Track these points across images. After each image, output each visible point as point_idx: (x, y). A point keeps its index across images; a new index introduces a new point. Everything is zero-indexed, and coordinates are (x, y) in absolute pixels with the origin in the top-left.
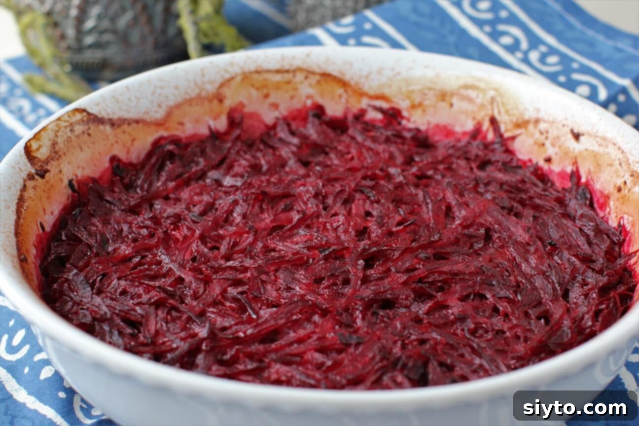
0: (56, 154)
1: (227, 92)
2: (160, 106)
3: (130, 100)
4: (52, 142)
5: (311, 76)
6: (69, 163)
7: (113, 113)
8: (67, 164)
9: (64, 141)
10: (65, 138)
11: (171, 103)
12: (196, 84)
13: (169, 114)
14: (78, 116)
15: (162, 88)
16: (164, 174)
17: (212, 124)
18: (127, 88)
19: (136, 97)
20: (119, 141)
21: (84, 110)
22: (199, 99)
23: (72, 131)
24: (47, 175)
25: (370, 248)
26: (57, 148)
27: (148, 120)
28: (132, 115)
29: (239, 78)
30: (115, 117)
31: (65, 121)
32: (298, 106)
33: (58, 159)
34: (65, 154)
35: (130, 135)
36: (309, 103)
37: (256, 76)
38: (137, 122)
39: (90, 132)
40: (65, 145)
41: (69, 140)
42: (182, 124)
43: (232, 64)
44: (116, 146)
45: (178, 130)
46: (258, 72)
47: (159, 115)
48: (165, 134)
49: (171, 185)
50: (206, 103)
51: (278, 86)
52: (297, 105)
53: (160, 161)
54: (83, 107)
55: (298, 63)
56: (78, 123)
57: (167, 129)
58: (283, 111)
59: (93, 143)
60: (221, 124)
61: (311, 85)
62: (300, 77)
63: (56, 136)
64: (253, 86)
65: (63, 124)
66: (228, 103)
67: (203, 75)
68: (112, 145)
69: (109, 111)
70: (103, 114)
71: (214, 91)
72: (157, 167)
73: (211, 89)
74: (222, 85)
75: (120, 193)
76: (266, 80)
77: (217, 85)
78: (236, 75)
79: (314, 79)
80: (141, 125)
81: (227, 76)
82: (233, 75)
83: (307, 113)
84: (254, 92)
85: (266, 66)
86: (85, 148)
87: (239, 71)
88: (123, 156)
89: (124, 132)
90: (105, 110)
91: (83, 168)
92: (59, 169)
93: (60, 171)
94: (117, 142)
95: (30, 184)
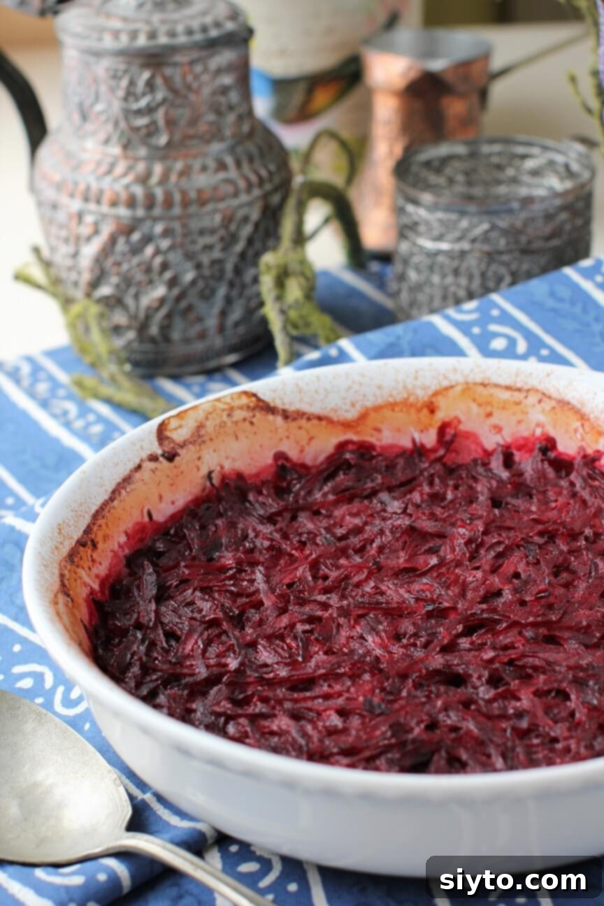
0: (198, 437)
1: (441, 402)
2: (353, 405)
3: (316, 392)
4: (198, 424)
5: (545, 399)
6: (215, 451)
7: (291, 404)
8: (211, 451)
9: (216, 425)
10: (217, 422)
11: (369, 404)
12: (405, 387)
13: (364, 416)
14: (244, 400)
15: (360, 384)
16: (330, 484)
17: (417, 436)
18: (318, 378)
19: (326, 390)
20: (292, 436)
21: (254, 395)
22: (405, 405)
23: (229, 415)
24: (177, 459)
25: (481, 614)
26: (203, 432)
27: (335, 419)
28: (315, 409)
29: (459, 388)
30: (291, 408)
31: (225, 403)
32: (526, 434)
33: (200, 445)
34: (211, 440)
35: (308, 432)
36: (538, 432)
37: (480, 389)
38: (320, 418)
39: (254, 420)
40: (215, 430)
41: (223, 424)
42: (378, 430)
43: (455, 370)
44: (285, 441)
45: (372, 436)
46: (484, 385)
47: (351, 415)
48: (355, 438)
49: (331, 497)
50: (413, 411)
51: (504, 406)
52: (524, 432)
53: (332, 469)
54: (254, 391)
55: (533, 382)
56: (241, 408)
57: (357, 433)
58: (507, 437)
59: (255, 433)
60: (430, 439)
61: (543, 411)
62: (532, 399)
63: (207, 418)
64: (474, 400)
65: (221, 406)
66: (441, 416)
67: (416, 378)
68: (281, 440)
69: (286, 400)
70: (279, 404)
71: (426, 399)
72: (325, 474)
73: (422, 395)
74: (436, 394)
75: (267, 496)
76: (491, 395)
77: (430, 392)
78: (457, 384)
79: (548, 405)
80: (324, 423)
81: (445, 383)
82: (453, 383)
83: (534, 444)
84: (474, 408)
85: (496, 379)
86: (241, 436)
87: (461, 379)
88: (293, 454)
89: (300, 428)
90: (281, 399)
91: (234, 460)
92: (198, 455)
93: (199, 458)
94: (288, 437)
95: (149, 465)
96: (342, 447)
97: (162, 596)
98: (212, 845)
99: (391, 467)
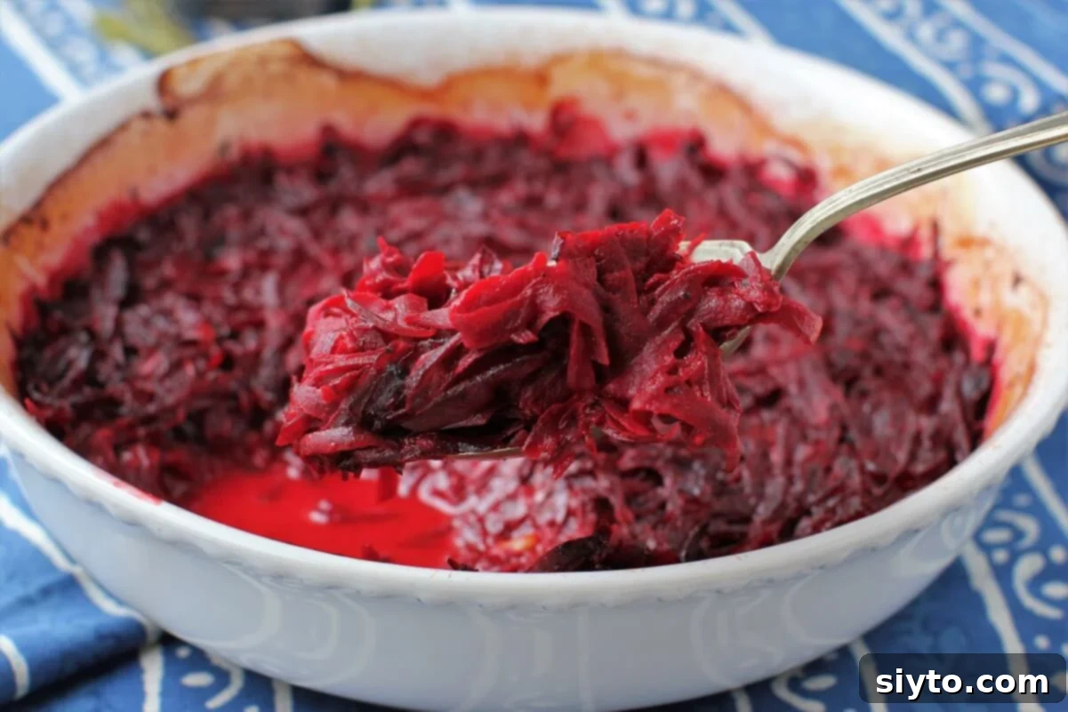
8: (232, 114)
13: (448, 85)
17: (518, 115)
21: (296, 43)
27: (408, 83)
29: (581, 60)
38: (386, 82)
46: (618, 55)
60: (536, 122)
62: (681, 80)
64: (603, 74)
66: (555, 91)
71: (536, 66)
78: (578, 53)
87: (584, 45)
88: (345, 126)
92: (210, 119)
95: (139, 126)
96: (416, 123)
97: (132, 298)
98: (153, 646)
99: (478, 155)
